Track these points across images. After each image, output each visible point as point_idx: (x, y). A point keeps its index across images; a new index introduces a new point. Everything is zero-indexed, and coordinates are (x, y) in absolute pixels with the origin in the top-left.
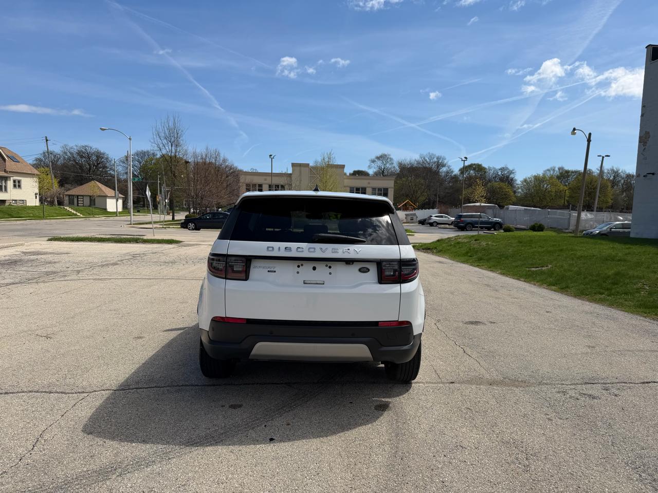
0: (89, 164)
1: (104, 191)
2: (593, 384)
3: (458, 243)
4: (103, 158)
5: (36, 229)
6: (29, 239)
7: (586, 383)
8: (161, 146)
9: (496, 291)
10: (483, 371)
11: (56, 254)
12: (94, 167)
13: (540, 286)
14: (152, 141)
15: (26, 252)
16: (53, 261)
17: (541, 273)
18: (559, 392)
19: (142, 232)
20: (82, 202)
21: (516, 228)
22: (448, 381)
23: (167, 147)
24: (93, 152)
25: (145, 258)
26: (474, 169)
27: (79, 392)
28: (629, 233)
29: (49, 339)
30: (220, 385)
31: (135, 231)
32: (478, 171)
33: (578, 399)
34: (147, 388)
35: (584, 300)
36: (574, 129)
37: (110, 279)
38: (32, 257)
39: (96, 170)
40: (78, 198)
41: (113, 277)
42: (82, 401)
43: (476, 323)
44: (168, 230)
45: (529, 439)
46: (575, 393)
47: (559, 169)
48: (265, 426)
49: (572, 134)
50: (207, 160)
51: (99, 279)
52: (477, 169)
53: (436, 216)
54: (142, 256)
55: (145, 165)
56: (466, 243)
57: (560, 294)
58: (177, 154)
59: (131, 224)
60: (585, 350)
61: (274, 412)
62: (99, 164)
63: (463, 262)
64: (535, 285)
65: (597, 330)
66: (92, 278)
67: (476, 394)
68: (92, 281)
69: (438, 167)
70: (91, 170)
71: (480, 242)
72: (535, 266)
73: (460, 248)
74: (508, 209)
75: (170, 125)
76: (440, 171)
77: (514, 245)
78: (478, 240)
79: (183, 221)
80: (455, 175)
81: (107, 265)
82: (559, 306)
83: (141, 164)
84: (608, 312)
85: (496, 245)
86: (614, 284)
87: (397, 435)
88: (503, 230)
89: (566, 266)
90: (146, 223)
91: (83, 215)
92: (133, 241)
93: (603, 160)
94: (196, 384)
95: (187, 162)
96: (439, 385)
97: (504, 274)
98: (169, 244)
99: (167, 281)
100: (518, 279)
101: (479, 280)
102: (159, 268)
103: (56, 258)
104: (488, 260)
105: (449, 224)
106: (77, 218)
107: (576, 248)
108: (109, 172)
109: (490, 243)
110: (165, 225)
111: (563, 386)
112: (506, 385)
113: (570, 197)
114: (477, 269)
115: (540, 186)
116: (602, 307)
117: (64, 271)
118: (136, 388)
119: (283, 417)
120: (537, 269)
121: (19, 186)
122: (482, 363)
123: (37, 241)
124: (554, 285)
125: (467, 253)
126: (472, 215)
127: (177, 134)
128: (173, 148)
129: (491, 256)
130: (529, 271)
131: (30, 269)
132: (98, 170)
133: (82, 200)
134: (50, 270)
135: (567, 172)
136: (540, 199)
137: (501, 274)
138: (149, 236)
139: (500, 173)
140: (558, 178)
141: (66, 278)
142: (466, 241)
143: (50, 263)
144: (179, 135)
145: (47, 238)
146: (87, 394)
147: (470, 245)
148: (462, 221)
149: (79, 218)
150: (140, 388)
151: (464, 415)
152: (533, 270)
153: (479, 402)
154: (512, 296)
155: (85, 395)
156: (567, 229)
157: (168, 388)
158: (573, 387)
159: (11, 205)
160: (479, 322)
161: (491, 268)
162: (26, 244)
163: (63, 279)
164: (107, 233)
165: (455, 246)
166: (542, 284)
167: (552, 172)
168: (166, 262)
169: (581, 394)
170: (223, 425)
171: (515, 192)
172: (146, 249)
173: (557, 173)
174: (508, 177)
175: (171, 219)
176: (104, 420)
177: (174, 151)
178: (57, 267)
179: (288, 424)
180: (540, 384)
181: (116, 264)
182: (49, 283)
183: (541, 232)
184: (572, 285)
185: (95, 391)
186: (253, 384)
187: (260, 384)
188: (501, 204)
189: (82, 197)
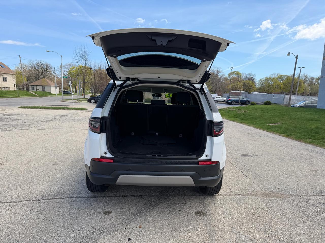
0: (42, 70)
1: (50, 83)
2: (323, 195)
3: (230, 111)
4: (49, 67)
5: (13, 102)
6: (8, 107)
7: (319, 195)
8: (78, 60)
9: (254, 136)
10: (256, 187)
11: (20, 115)
12: (45, 71)
13: (276, 134)
14: (73, 58)
15: (5, 114)
16: (18, 119)
17: (275, 127)
18: (304, 201)
19: (68, 104)
20: (38, 89)
21: (257, 104)
22: (237, 194)
23: (80, 61)
24: (44, 63)
25: (67, 117)
26: (236, 74)
27: (11, 202)
28: (316, 106)
29: (3, 165)
30: (99, 197)
31: (64, 104)
32: (237, 75)
33: (317, 207)
34: (54, 199)
35: (301, 142)
36: (289, 53)
37: (46, 129)
38: (7, 117)
39: (46, 73)
40: (36, 87)
41: (48, 128)
42: (12, 209)
43: (246, 155)
44: (81, 103)
45: (296, 238)
46: (314, 202)
47: (278, 74)
48: (126, 228)
49: (288, 55)
50: (101, 68)
51: (40, 129)
52: (237, 74)
53: (217, 97)
54: (66, 116)
55: (71, 71)
56: (234, 111)
57: (288, 139)
58: (86, 64)
59: (62, 100)
60: (311, 173)
61: (131, 217)
62: (47, 70)
63: (233, 121)
64: (273, 133)
65: (314, 160)
66: (36, 128)
67: (255, 203)
68: (36, 130)
69: (217, 73)
70: (43, 73)
71: (241, 111)
72: (271, 123)
73: (230, 113)
74: (253, 94)
75: (82, 50)
76: (219, 75)
77: (259, 112)
78: (240, 109)
79: (89, 99)
80: (226, 77)
81: (46, 121)
82: (289, 146)
83: (69, 70)
84: (317, 149)
85: (250, 112)
86: (316, 133)
87: (211, 235)
88: (251, 104)
89: (288, 124)
90: (70, 100)
91: (39, 95)
92: (62, 109)
93: (301, 69)
94: (85, 196)
95: (91, 69)
96: (232, 197)
97: (255, 127)
98: (81, 110)
99: (76, 130)
100: (263, 130)
101: (243, 131)
102: (74, 123)
103: (20, 117)
104: (246, 120)
105: (223, 101)
106: (35, 97)
107: (292, 113)
108: (52, 74)
109: (246, 111)
110: (79, 101)
111: (306, 197)
112: (272, 196)
113: (283, 88)
114: (241, 124)
115: (268, 83)
116: (312, 146)
117: (23, 124)
118: (47, 199)
119: (137, 221)
120: (273, 125)
121: (6, 80)
122: (255, 181)
123: (13, 108)
124: (283, 134)
125: (235, 116)
126: (235, 97)
127: (86, 54)
128: (84, 61)
129: (248, 118)
130: (269, 126)
131: (5, 123)
132: (47, 73)
133: (38, 88)
134: (15, 124)
135: (282, 76)
136: (268, 89)
137: (254, 127)
138: (71, 106)
139: (248, 76)
140: (277, 79)
141: (23, 128)
142: (233, 110)
143: (16, 120)
144: (87, 55)
145: (18, 107)
146: (16, 203)
147: (236, 112)
148: (230, 100)
149: (37, 97)
150: (50, 199)
151: (251, 219)
152: (271, 126)
153: (258, 208)
154: (263, 140)
155: (15, 204)
156: (282, 104)
157: (67, 199)
158: (311, 198)
159: (2, 90)
160: (248, 155)
161: (248, 124)
162: (6, 110)
163: (20, 129)
164: (49, 105)
165: (228, 113)
166: (277, 133)
167: (274, 76)
168: (78, 120)
169: (318, 203)
170: (99, 227)
171: (255, 85)
172: (68, 113)
173: (276, 76)
174: (252, 78)
175: (83, 98)
176: (22, 224)
177: (84, 63)
178: (19, 122)
179: (141, 227)
180: (292, 195)
181: (51, 121)
182: (12, 131)
183: (270, 106)
184: (294, 133)
185: (22, 201)
186: (119, 196)
187: (124, 196)
188: (249, 91)
189: (38, 86)
